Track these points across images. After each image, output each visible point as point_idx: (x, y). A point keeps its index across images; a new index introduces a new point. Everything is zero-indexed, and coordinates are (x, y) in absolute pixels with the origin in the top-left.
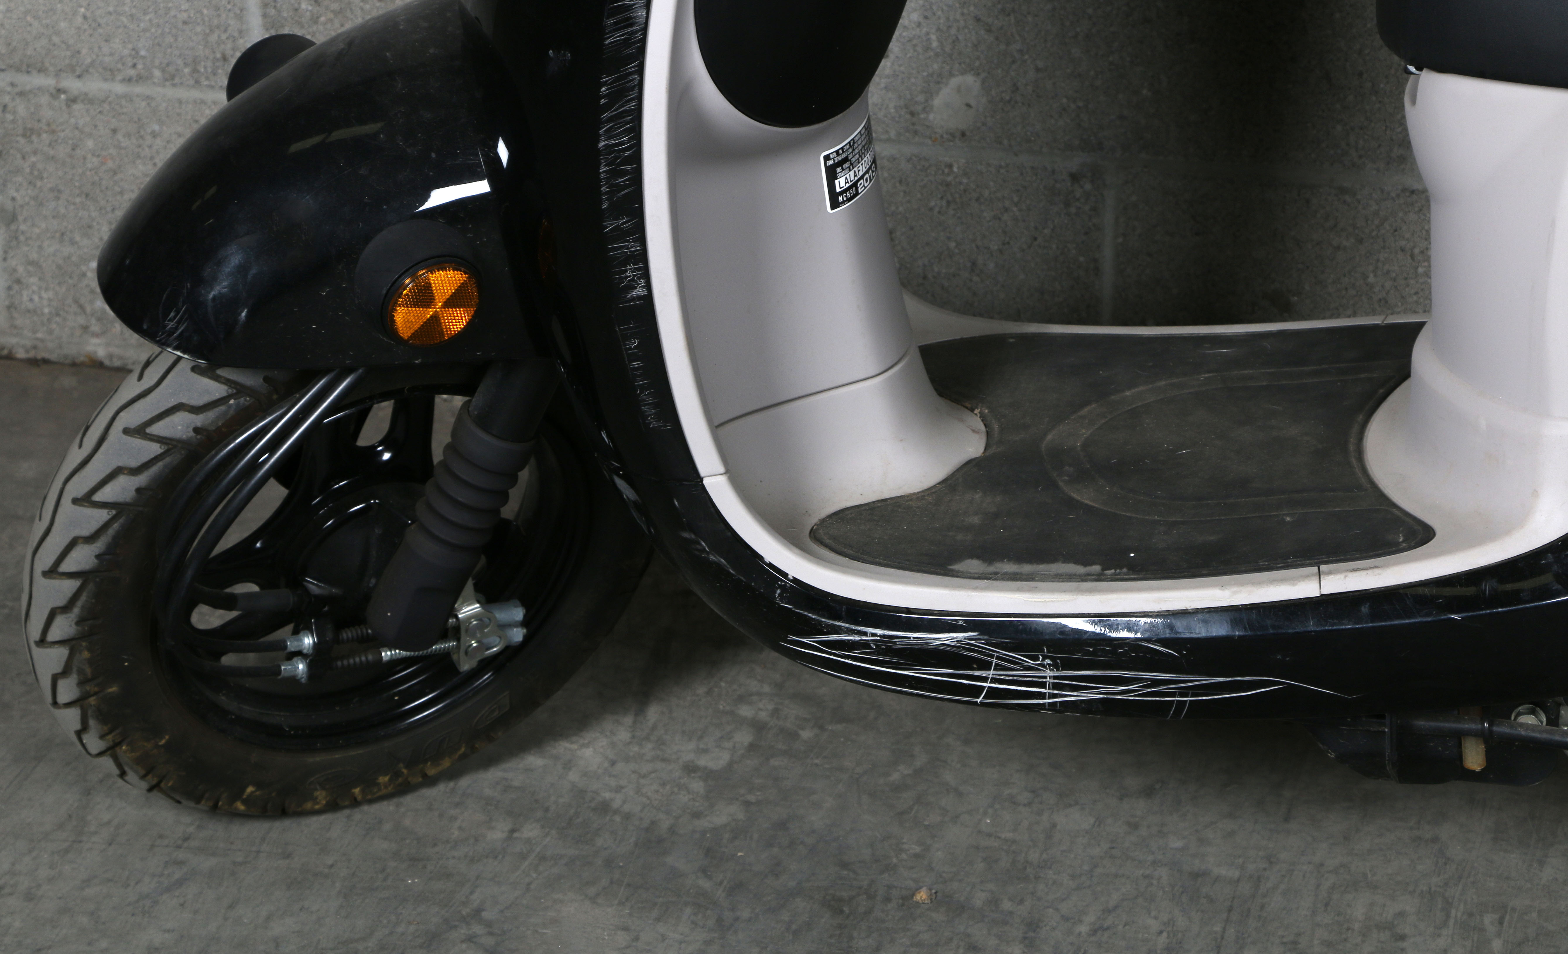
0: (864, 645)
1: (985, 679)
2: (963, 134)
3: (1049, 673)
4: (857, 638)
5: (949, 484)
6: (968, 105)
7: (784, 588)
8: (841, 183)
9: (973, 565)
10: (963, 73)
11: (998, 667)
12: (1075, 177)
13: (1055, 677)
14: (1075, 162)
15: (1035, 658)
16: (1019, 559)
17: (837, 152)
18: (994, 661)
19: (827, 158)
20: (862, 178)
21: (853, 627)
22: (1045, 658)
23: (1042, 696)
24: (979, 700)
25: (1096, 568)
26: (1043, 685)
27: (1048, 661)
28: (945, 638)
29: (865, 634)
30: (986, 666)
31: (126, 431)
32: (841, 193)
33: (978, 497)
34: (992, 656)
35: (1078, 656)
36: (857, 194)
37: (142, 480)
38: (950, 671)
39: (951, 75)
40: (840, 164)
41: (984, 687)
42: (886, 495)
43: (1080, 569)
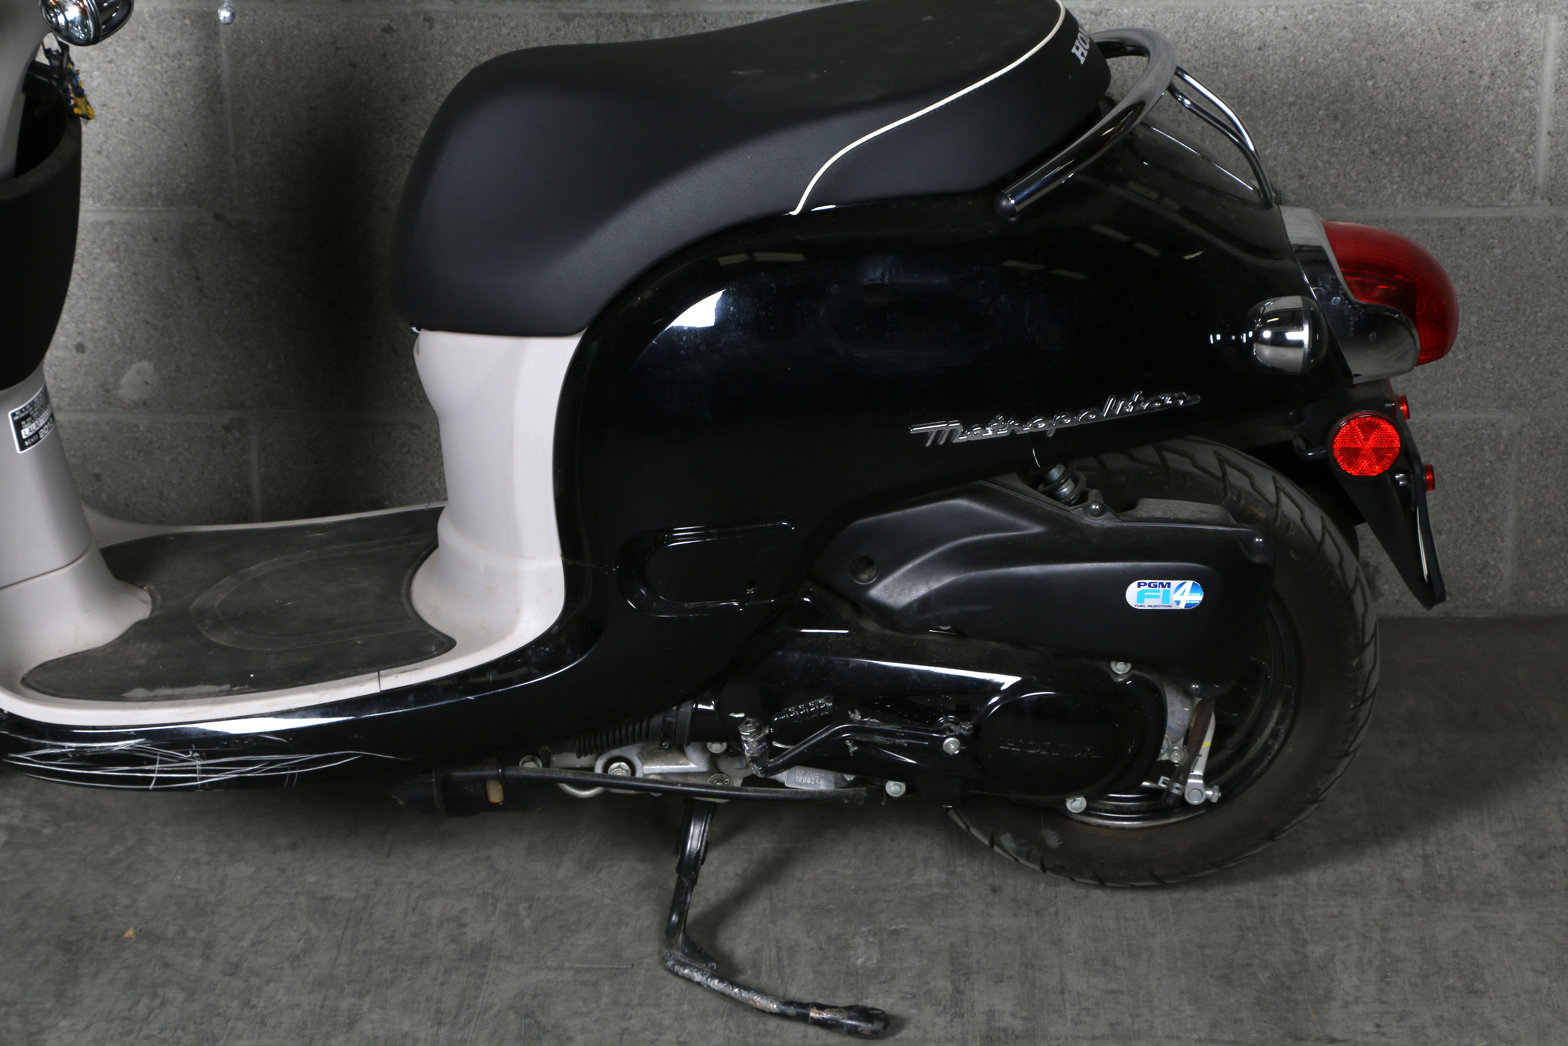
0: (64, 755)
1: (153, 771)
2: (145, 403)
3: (198, 763)
4: (58, 751)
5: (124, 639)
6: (146, 383)
7: (3, 720)
8: (26, 432)
9: (140, 692)
10: (140, 360)
11: (162, 762)
12: (227, 428)
13: (202, 765)
14: (226, 418)
15: (187, 753)
16: (173, 685)
17: (21, 411)
18: (158, 758)
19: (14, 415)
20: (42, 428)
21: (55, 743)
22: (194, 752)
23: (194, 779)
24: (151, 787)
25: (227, 687)
26: (194, 772)
27: (196, 754)
28: (121, 745)
29: (63, 747)
30: (153, 762)
32: (27, 439)
33: (144, 646)
34: (156, 755)
35: (217, 748)
36: (39, 439)
38: (127, 768)
39: (132, 362)
40: (24, 418)
41: (152, 778)
42: (79, 649)
43: (216, 688)
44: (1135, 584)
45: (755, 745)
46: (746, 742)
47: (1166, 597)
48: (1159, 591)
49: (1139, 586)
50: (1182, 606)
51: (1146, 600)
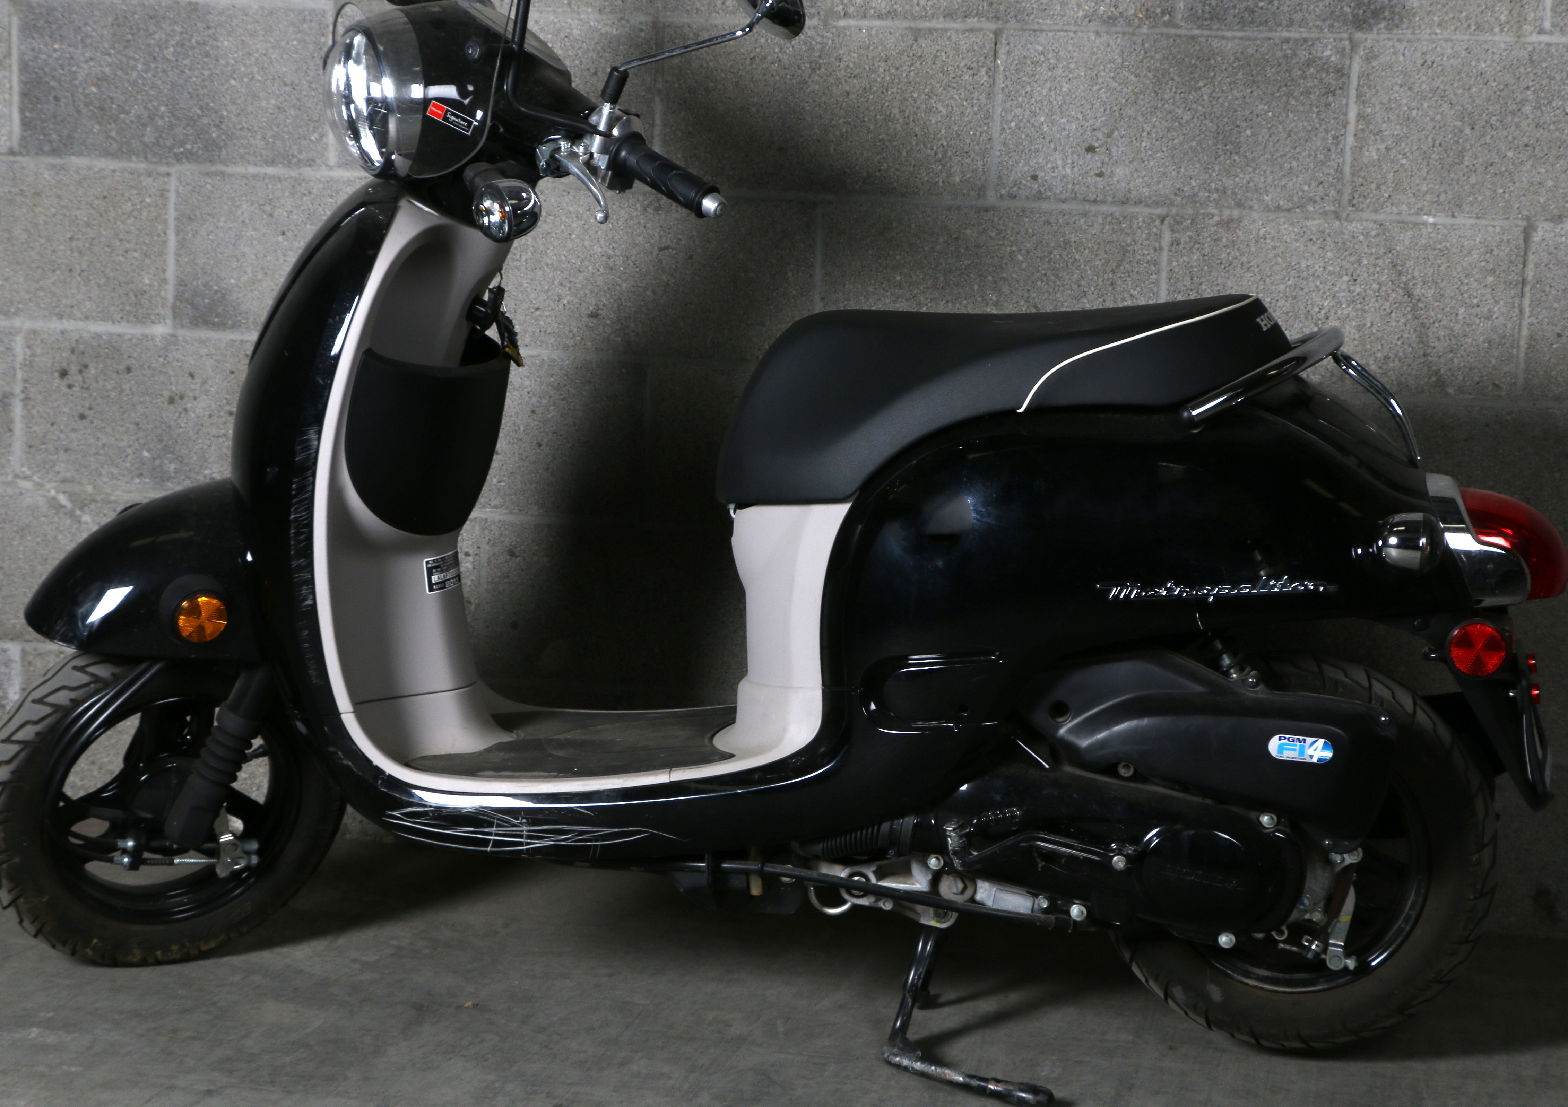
1: (490, 834)
3: (525, 828)
4: (421, 809)
5: (488, 750)
7: (383, 779)
8: (435, 579)
9: (490, 773)
11: (498, 826)
13: (528, 831)
15: (517, 819)
16: (514, 770)
17: (434, 561)
18: (496, 821)
19: (427, 563)
20: (449, 580)
22: (523, 818)
23: (521, 844)
24: (489, 849)
25: (555, 774)
26: (521, 836)
27: (524, 821)
28: (469, 807)
30: (491, 825)
31: (34, 701)
32: (435, 584)
33: (502, 754)
34: (494, 817)
35: (540, 818)
36: (444, 587)
37: (38, 728)
38: (472, 829)
40: (436, 567)
41: (490, 840)
42: (453, 752)
43: (546, 774)
44: (1277, 737)
45: (956, 839)
46: (950, 836)
47: (1302, 751)
48: (1295, 745)
49: (1280, 739)
50: (1315, 760)
51: (1285, 752)
